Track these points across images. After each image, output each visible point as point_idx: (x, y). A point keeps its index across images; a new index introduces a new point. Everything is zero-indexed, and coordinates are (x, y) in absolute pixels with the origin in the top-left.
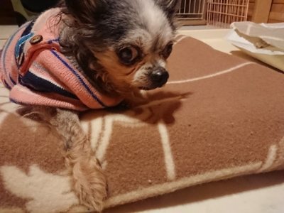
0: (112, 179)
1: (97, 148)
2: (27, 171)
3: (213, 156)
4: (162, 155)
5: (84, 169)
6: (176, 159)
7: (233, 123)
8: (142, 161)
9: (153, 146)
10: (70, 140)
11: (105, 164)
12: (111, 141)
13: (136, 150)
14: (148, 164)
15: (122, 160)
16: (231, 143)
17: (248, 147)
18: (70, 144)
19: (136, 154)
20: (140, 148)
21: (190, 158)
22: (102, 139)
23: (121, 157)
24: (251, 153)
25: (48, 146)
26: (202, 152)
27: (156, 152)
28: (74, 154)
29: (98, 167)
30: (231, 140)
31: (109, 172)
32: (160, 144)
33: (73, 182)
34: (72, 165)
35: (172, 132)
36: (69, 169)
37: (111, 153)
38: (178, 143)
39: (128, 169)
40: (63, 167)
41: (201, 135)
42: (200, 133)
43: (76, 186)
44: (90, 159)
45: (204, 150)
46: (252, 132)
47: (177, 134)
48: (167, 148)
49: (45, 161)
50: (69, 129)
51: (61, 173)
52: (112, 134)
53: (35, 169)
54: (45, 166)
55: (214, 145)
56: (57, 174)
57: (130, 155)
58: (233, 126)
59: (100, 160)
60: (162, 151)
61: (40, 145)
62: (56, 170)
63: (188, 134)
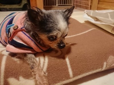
0: (50, 79)
1: (43, 68)
2: (18, 79)
3: (85, 68)
4: (67, 69)
5: (40, 76)
6: (73, 70)
8: (61, 71)
9: (64, 66)
11: (47, 74)
12: (48, 65)
13: (58, 68)
14: (63, 73)
15: (53, 72)
16: (91, 62)
17: (97, 63)
18: (33, 67)
19: (58, 69)
20: (59, 67)
21: (77, 69)
22: (45, 64)
23: (53, 71)
24: (98, 66)
25: (25, 69)
26: (81, 67)
27: (65, 68)
28: (35, 71)
31: (49, 77)
32: (66, 65)
33: (36, 81)
34: (35, 75)
35: (70, 60)
36: (34, 76)
37: (49, 70)
38: (73, 64)
39: (55, 75)
40: (32, 76)
41: (81, 60)
42: (80, 59)
44: (41, 72)
45: (82, 66)
46: (98, 58)
47: (72, 60)
49: (25, 75)
50: (32, 61)
51: (31, 79)
52: (48, 62)
53: (21, 78)
54: (25, 77)
55: (86, 64)
56: (30, 79)
57: (56, 70)
58: (91, 56)
59: (45, 72)
61: (22, 68)
62: (29, 77)
63: (76, 60)
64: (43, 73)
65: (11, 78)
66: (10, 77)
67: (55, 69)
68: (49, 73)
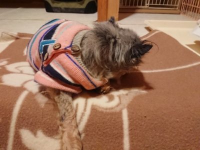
0: (86, 147)
1: (79, 123)
2: (35, 134)
3: (158, 143)
4: (121, 136)
5: (70, 137)
6: (131, 141)
7: (178, 120)
8: (108, 138)
9: (117, 129)
10: (64, 115)
11: (83, 135)
12: (89, 120)
13: (104, 130)
14: (111, 142)
15: (94, 135)
16: (174, 135)
17: (186, 139)
19: (104, 133)
20: (107, 128)
21: (141, 142)
22: (83, 117)
23: (94, 133)
24: (187, 144)
25: (49, 119)
26: (151, 139)
27: (118, 133)
29: (78, 137)
30: (174, 133)
31: (85, 141)
32: (122, 128)
33: (62, 144)
35: (132, 120)
36: (61, 134)
37: (88, 129)
38: (135, 130)
39: (98, 142)
40: (57, 134)
41: (152, 126)
42: (152, 124)
43: (64, 146)
44: (74, 130)
45: (153, 138)
46: (191, 129)
47: (135, 122)
48: (126, 132)
49: (47, 129)
50: (65, 107)
51: (56, 137)
52: (90, 115)
53: (40, 133)
55: (162, 135)
56: (53, 138)
57: (100, 133)
58: (178, 122)
59: (81, 133)
60: (123, 134)
62: (53, 135)
63: (143, 124)
64: (75, 134)
65: (25, 129)
66: (24, 127)
67: (99, 130)
68: (87, 135)
